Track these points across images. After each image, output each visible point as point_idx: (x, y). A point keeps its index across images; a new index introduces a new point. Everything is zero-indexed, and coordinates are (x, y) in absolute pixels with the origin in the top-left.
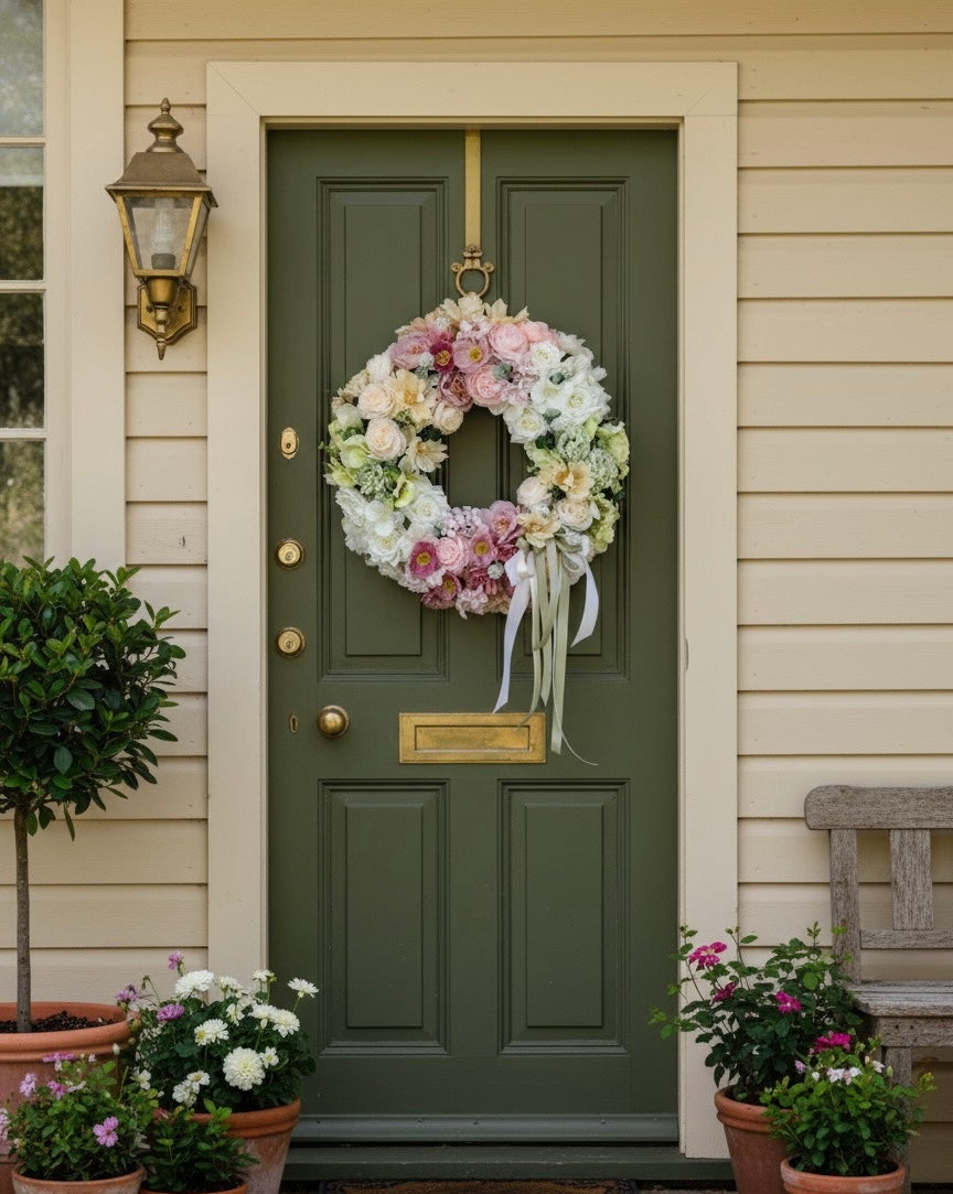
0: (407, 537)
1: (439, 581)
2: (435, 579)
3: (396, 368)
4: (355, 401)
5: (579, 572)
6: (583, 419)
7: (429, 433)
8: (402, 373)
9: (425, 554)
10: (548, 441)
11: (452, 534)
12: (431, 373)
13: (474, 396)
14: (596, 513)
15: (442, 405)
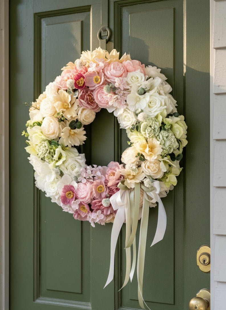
5: (154, 201)
6: (156, 114)
7: (75, 124)
9: (70, 192)
12: (75, 91)
13: (98, 103)
14: (164, 169)
15: (81, 109)
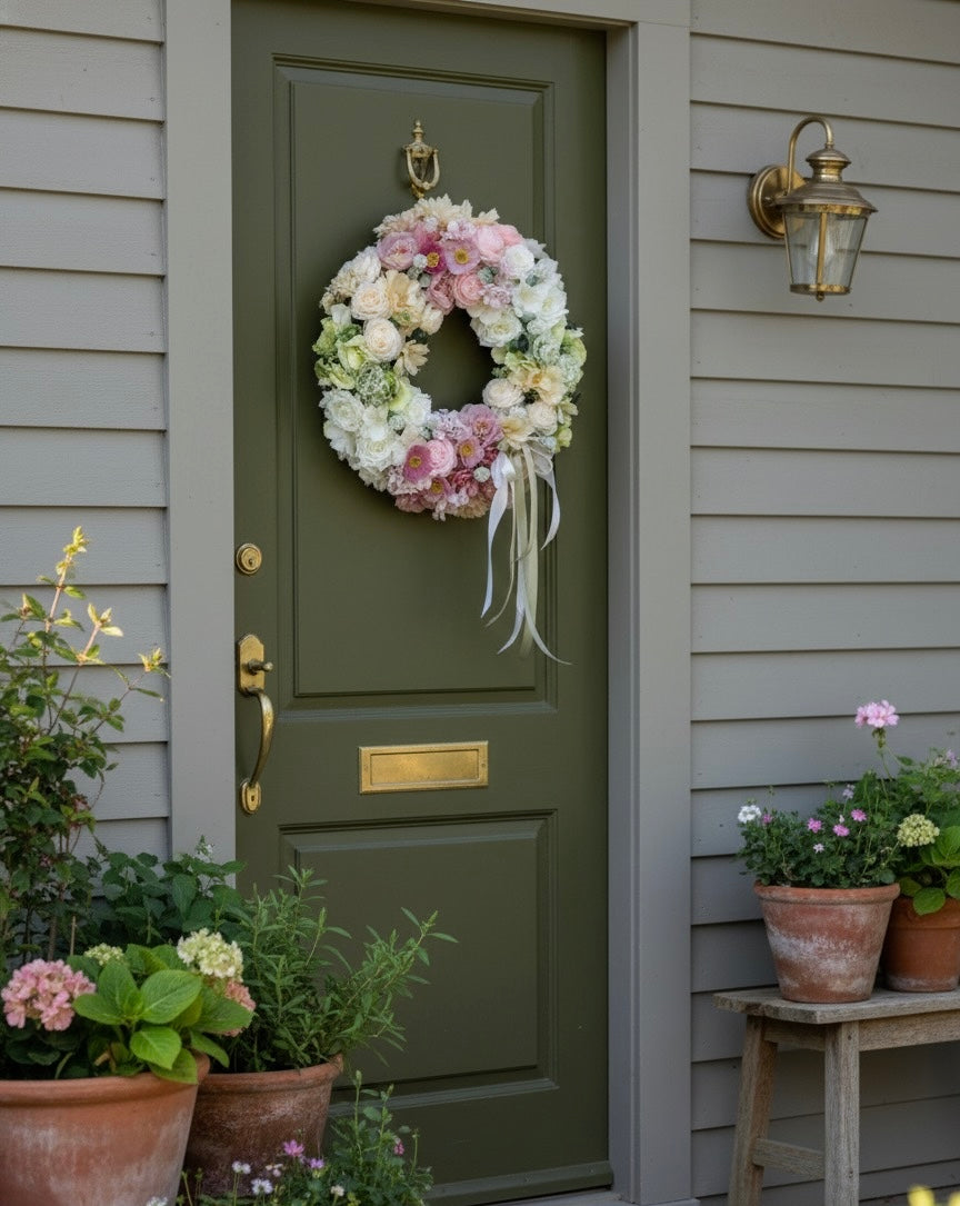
0: (400, 441)
1: (428, 484)
2: (424, 484)
3: (384, 270)
4: (347, 301)
6: (552, 325)
7: (417, 335)
8: (392, 274)
9: (418, 457)
10: (522, 345)
11: (441, 436)
12: (422, 274)
13: (457, 297)
14: (560, 417)
15: (430, 306)
